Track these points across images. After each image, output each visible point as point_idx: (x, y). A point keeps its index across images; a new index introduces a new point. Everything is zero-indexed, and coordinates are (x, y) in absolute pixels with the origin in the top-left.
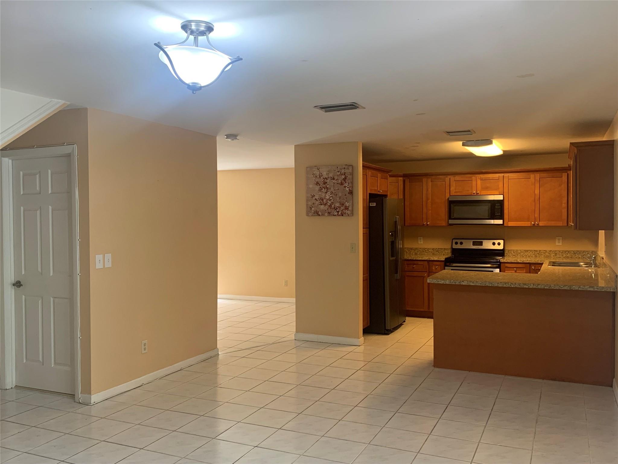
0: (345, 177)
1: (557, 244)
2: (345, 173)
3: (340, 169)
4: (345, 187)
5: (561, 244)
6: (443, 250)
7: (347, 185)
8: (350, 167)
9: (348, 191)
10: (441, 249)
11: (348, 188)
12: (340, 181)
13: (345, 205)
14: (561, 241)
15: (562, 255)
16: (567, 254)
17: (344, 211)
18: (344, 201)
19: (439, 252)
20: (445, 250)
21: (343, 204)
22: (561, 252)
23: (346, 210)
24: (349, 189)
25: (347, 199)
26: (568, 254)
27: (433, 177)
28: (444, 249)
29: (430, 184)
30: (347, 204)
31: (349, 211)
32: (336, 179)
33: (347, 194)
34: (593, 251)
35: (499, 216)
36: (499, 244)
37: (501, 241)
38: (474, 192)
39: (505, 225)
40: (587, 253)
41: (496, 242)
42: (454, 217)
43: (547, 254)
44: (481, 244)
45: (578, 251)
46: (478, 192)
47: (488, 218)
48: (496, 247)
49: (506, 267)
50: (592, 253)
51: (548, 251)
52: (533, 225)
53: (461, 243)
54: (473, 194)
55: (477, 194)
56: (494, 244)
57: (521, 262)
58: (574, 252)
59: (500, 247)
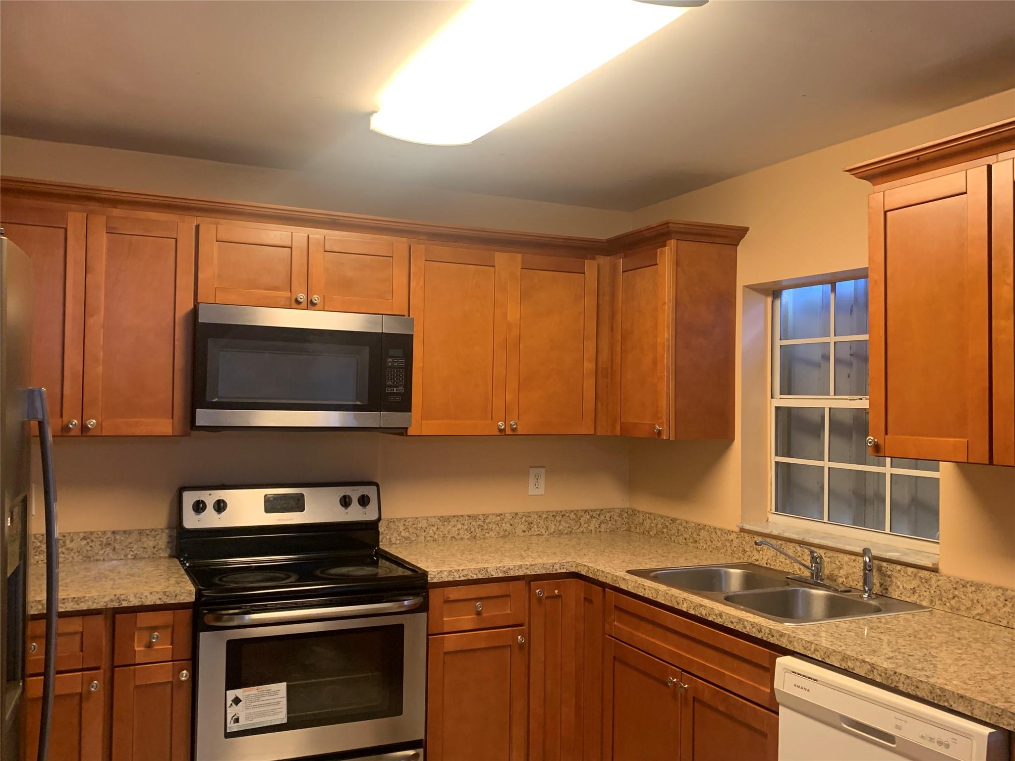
1: (532, 490)
5: (541, 491)
6: (135, 536)
10: (125, 532)
14: (542, 481)
16: (560, 521)
19: (114, 549)
20: (144, 539)
22: (544, 516)
27: (117, 212)
28: (141, 532)
29: (101, 241)
34: (623, 510)
35: (398, 399)
36: (364, 501)
37: (371, 491)
38: (302, 297)
39: (410, 432)
40: (608, 515)
41: (355, 493)
42: (223, 392)
43: (507, 526)
44: (297, 504)
45: (586, 511)
46: (316, 298)
47: (358, 403)
48: (355, 514)
49: (447, 601)
50: (620, 515)
51: (509, 516)
52: (501, 431)
53: (220, 506)
54: (294, 304)
55: (311, 305)
56: (345, 502)
57: (501, 575)
58: (577, 515)
59: (368, 514)
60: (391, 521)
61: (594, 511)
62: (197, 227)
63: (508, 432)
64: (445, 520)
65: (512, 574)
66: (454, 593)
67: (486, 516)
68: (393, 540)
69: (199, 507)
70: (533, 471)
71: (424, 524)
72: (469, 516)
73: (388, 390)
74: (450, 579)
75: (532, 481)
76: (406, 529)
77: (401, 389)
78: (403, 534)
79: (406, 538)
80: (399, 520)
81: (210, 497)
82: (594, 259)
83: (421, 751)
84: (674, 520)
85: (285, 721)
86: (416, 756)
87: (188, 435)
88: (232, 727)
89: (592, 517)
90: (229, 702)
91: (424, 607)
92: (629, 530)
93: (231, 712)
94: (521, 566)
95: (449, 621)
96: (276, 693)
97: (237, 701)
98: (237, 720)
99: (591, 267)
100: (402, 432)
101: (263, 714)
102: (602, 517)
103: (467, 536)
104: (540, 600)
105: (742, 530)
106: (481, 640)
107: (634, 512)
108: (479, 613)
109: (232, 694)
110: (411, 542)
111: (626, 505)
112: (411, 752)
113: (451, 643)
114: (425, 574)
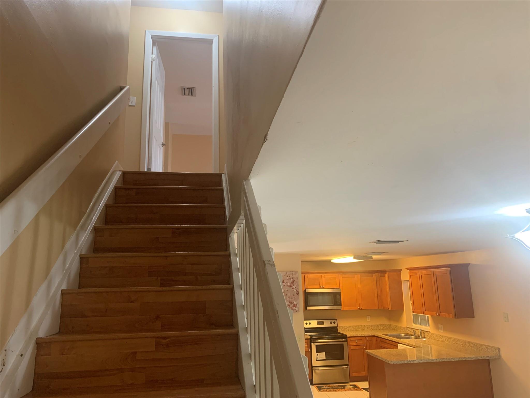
0: (293, 281)
1: (368, 321)
2: (293, 278)
3: (289, 274)
4: (293, 289)
5: (370, 321)
7: (295, 287)
8: (297, 273)
9: (296, 292)
11: (295, 289)
12: (289, 284)
13: (293, 303)
14: (370, 318)
15: (372, 328)
17: (293, 308)
18: (293, 300)
21: (292, 302)
22: (371, 326)
23: (295, 308)
24: (297, 290)
25: (295, 298)
26: (375, 327)
30: (295, 302)
31: (297, 308)
32: (285, 282)
33: (295, 294)
34: (388, 324)
35: (339, 304)
36: (334, 323)
37: (335, 321)
38: (321, 286)
39: (342, 310)
40: (385, 326)
41: (333, 321)
42: (311, 304)
43: (363, 328)
44: (322, 323)
45: (380, 325)
46: (324, 286)
47: (332, 305)
48: (333, 325)
49: (351, 340)
50: (388, 326)
51: (363, 326)
52: (359, 309)
53: (310, 324)
54: (320, 288)
55: (323, 288)
56: (331, 323)
57: (360, 336)
58: (378, 326)
59: (335, 325)
60: (339, 327)
61: (382, 325)
62: (304, 276)
63: (360, 309)
64: (350, 327)
65: (362, 335)
66: (352, 339)
67: (358, 326)
68: (340, 330)
69: (306, 324)
70: (367, 316)
71: (346, 327)
72: (355, 326)
73: (337, 302)
74: (351, 336)
75: (367, 318)
76: (343, 328)
77: (340, 302)
78: (342, 329)
79: (343, 330)
80: (341, 326)
81: (308, 322)
82: (375, 274)
83: (348, 366)
84: (397, 326)
85: (325, 359)
86: (347, 367)
87: (305, 311)
88: (317, 359)
89: (381, 326)
90: (317, 355)
91: (346, 341)
92: (390, 329)
93: (317, 356)
94: (364, 334)
95: (351, 344)
96: (324, 354)
97: (318, 355)
98: (318, 358)
99: (374, 275)
100: (340, 310)
101: (322, 357)
102: (384, 326)
103: (355, 330)
104: (368, 340)
105: (407, 327)
106: (357, 347)
107: (390, 325)
108: (357, 342)
109: (317, 354)
110: (344, 331)
111: (388, 323)
112: (346, 366)
113: (352, 348)
114: (346, 335)
